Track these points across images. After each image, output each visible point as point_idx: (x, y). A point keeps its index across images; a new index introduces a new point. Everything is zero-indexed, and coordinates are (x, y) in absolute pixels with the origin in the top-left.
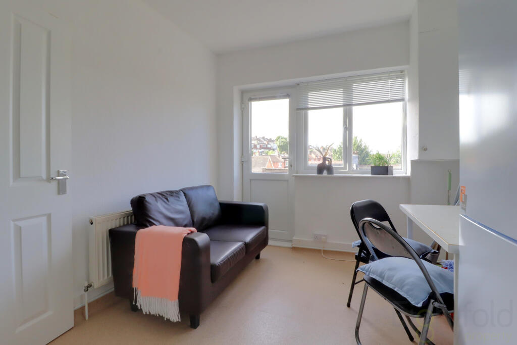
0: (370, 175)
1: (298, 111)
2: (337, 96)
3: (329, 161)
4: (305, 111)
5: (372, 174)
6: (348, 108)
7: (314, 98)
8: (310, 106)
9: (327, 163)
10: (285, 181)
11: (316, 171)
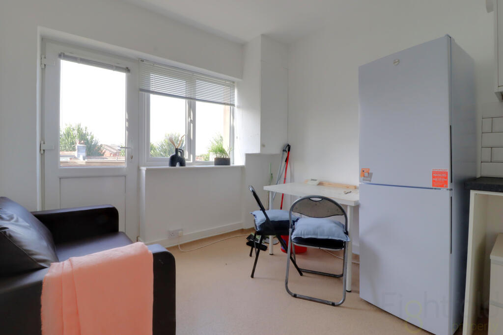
0: (214, 166)
1: (140, 92)
2: (180, 86)
3: (181, 153)
4: (148, 93)
5: (215, 164)
6: (192, 101)
7: (156, 81)
8: (152, 89)
9: (179, 154)
10: (122, 176)
11: (168, 163)
